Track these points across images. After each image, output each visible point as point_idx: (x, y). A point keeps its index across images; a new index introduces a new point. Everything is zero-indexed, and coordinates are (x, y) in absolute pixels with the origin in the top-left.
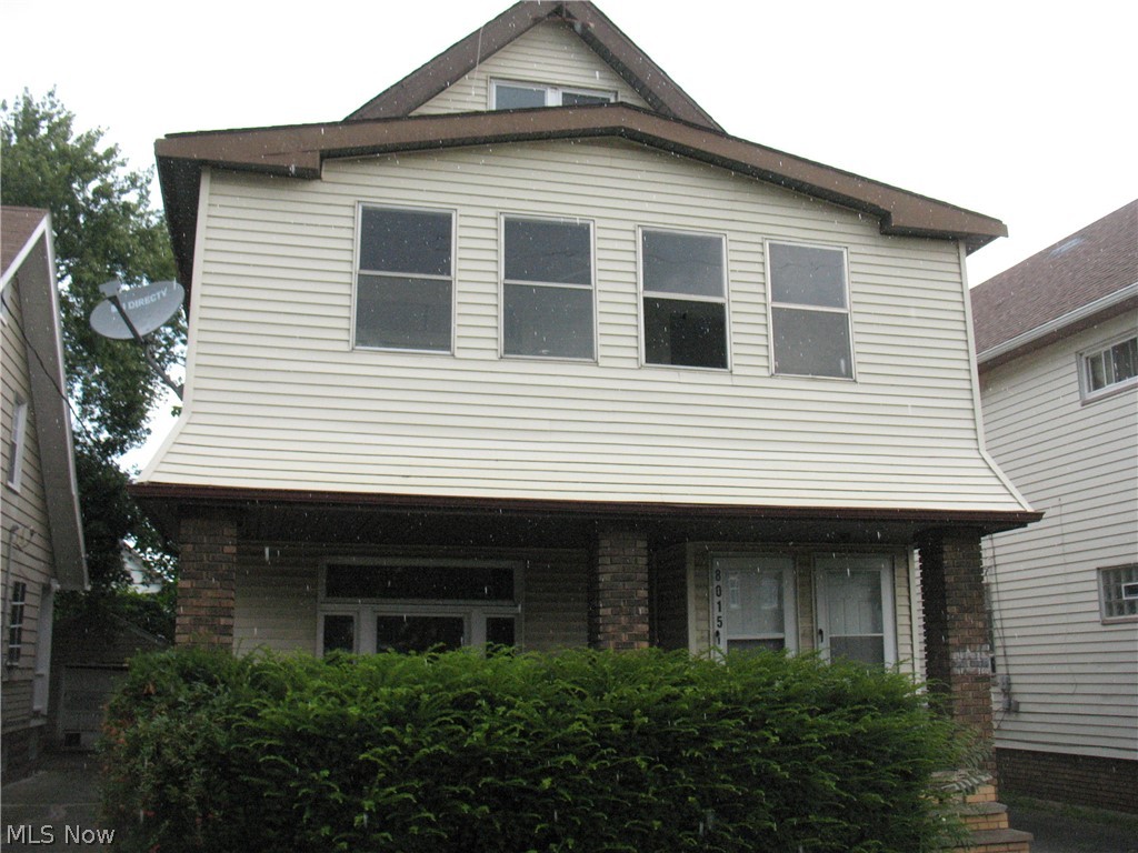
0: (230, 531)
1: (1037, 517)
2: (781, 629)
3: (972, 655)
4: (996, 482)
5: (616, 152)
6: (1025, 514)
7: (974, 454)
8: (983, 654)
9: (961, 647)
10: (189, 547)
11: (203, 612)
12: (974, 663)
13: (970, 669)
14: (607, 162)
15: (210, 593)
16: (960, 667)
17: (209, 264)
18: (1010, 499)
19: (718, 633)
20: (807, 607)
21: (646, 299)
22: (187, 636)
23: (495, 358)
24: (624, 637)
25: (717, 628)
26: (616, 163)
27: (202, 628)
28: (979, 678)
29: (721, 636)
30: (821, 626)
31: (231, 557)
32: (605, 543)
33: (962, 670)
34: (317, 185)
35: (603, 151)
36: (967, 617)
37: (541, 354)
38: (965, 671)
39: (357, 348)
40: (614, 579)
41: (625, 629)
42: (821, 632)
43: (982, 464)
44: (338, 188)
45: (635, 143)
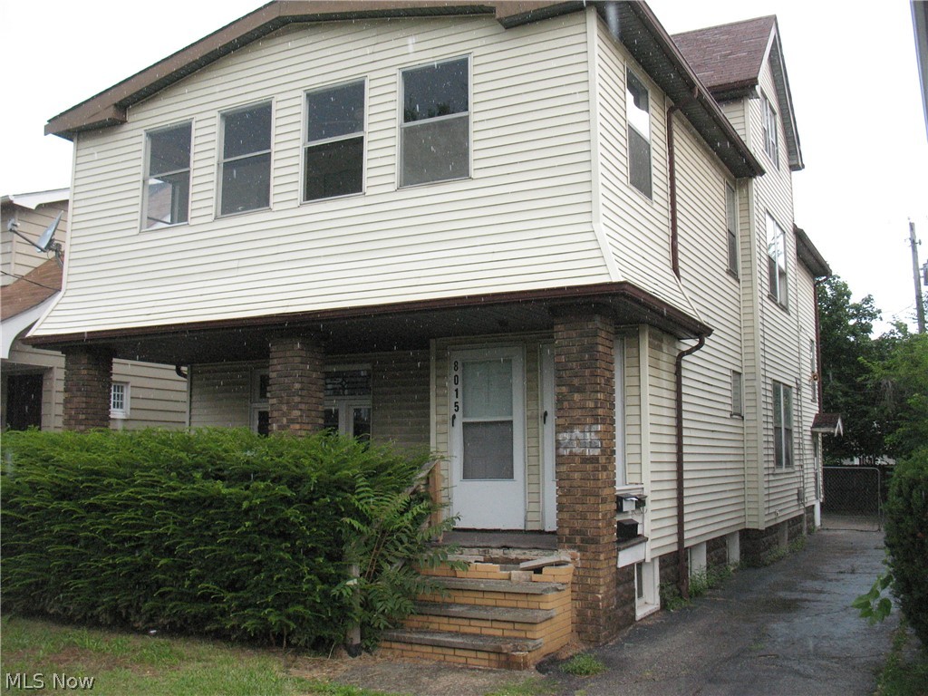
2: (512, 412)
3: (580, 436)
5: (293, 36)
8: (593, 434)
12: (582, 443)
13: (577, 450)
16: (565, 448)
19: (454, 417)
20: (535, 391)
21: (308, 149)
23: (211, 220)
25: (454, 413)
26: (292, 45)
28: (587, 459)
29: (457, 419)
30: (547, 408)
33: (568, 450)
34: (126, 127)
36: (577, 397)
37: (239, 211)
38: (571, 452)
42: (546, 414)
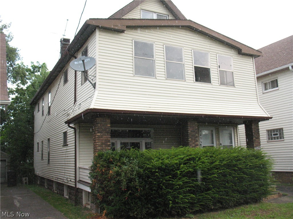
0: (108, 121)
1: (271, 118)
2: (213, 143)
4: (262, 110)
5: (187, 31)
6: (269, 117)
7: (258, 104)
9: (256, 147)
10: (99, 125)
11: (103, 141)
14: (185, 33)
15: (105, 136)
17: (100, 53)
18: (265, 114)
19: (201, 145)
20: (218, 138)
21: (194, 66)
22: (100, 147)
23: (165, 79)
24: (194, 145)
25: (201, 143)
26: (187, 34)
27: (103, 145)
29: (202, 145)
30: (221, 143)
31: (109, 127)
32: (189, 123)
34: (123, 34)
35: (184, 31)
36: (257, 140)
39: (135, 75)
40: (191, 132)
41: (194, 143)
42: (221, 144)
43: (259, 106)
44: (129, 36)
45: (191, 30)
